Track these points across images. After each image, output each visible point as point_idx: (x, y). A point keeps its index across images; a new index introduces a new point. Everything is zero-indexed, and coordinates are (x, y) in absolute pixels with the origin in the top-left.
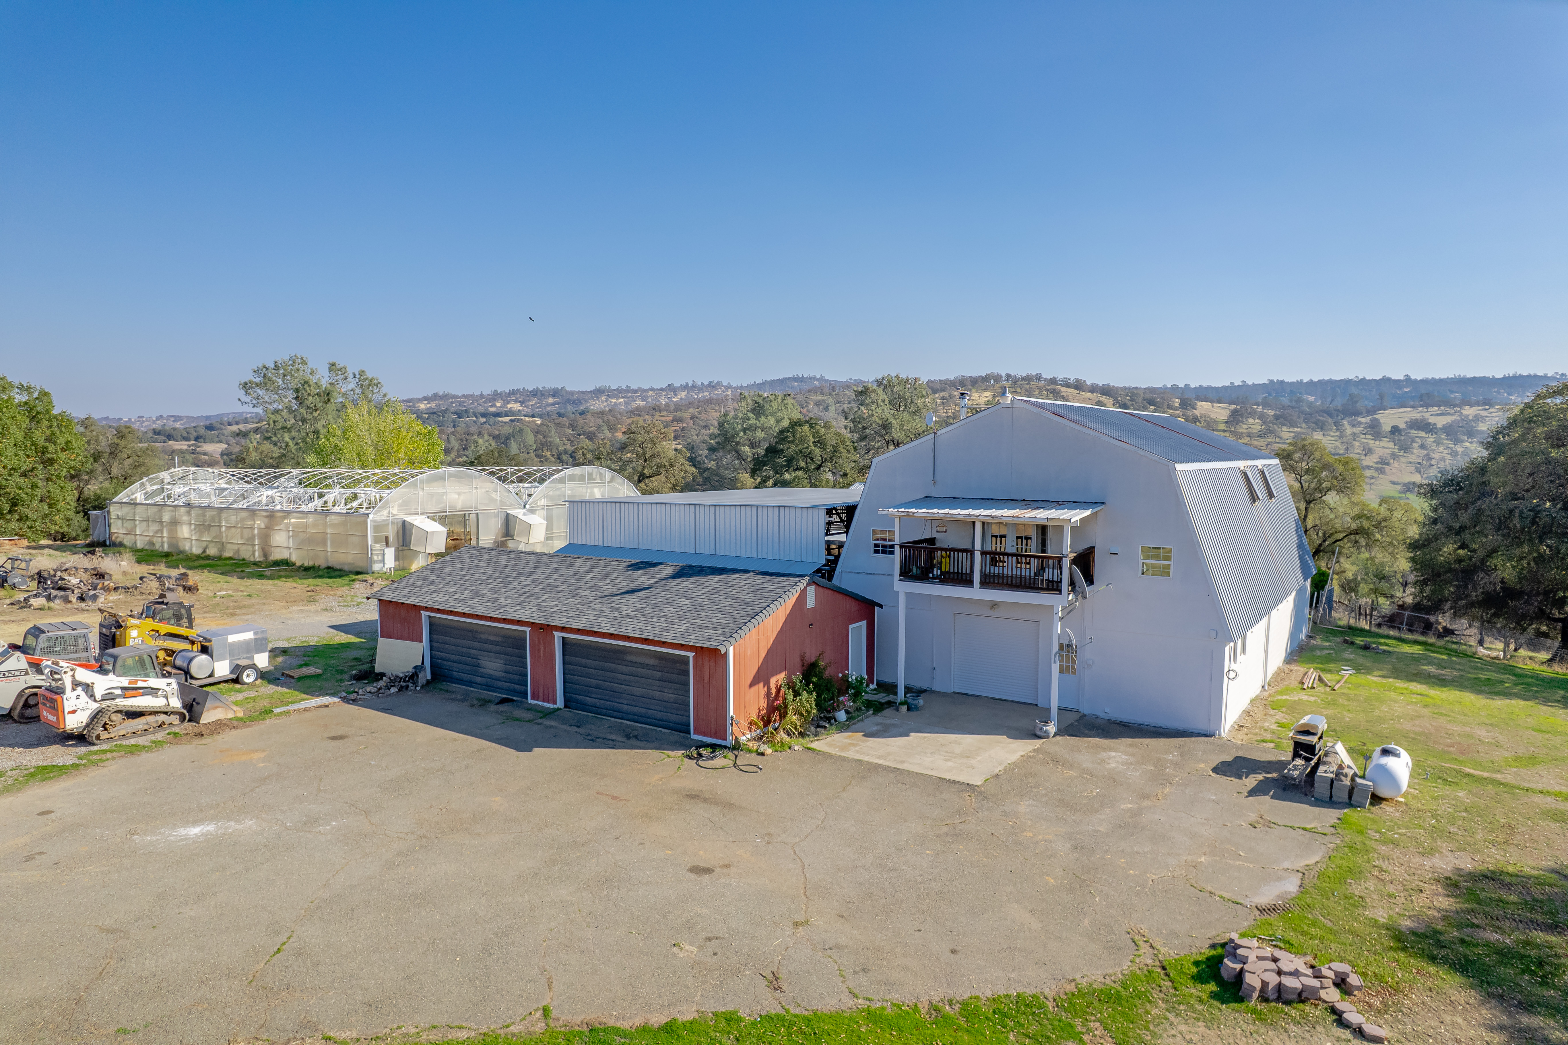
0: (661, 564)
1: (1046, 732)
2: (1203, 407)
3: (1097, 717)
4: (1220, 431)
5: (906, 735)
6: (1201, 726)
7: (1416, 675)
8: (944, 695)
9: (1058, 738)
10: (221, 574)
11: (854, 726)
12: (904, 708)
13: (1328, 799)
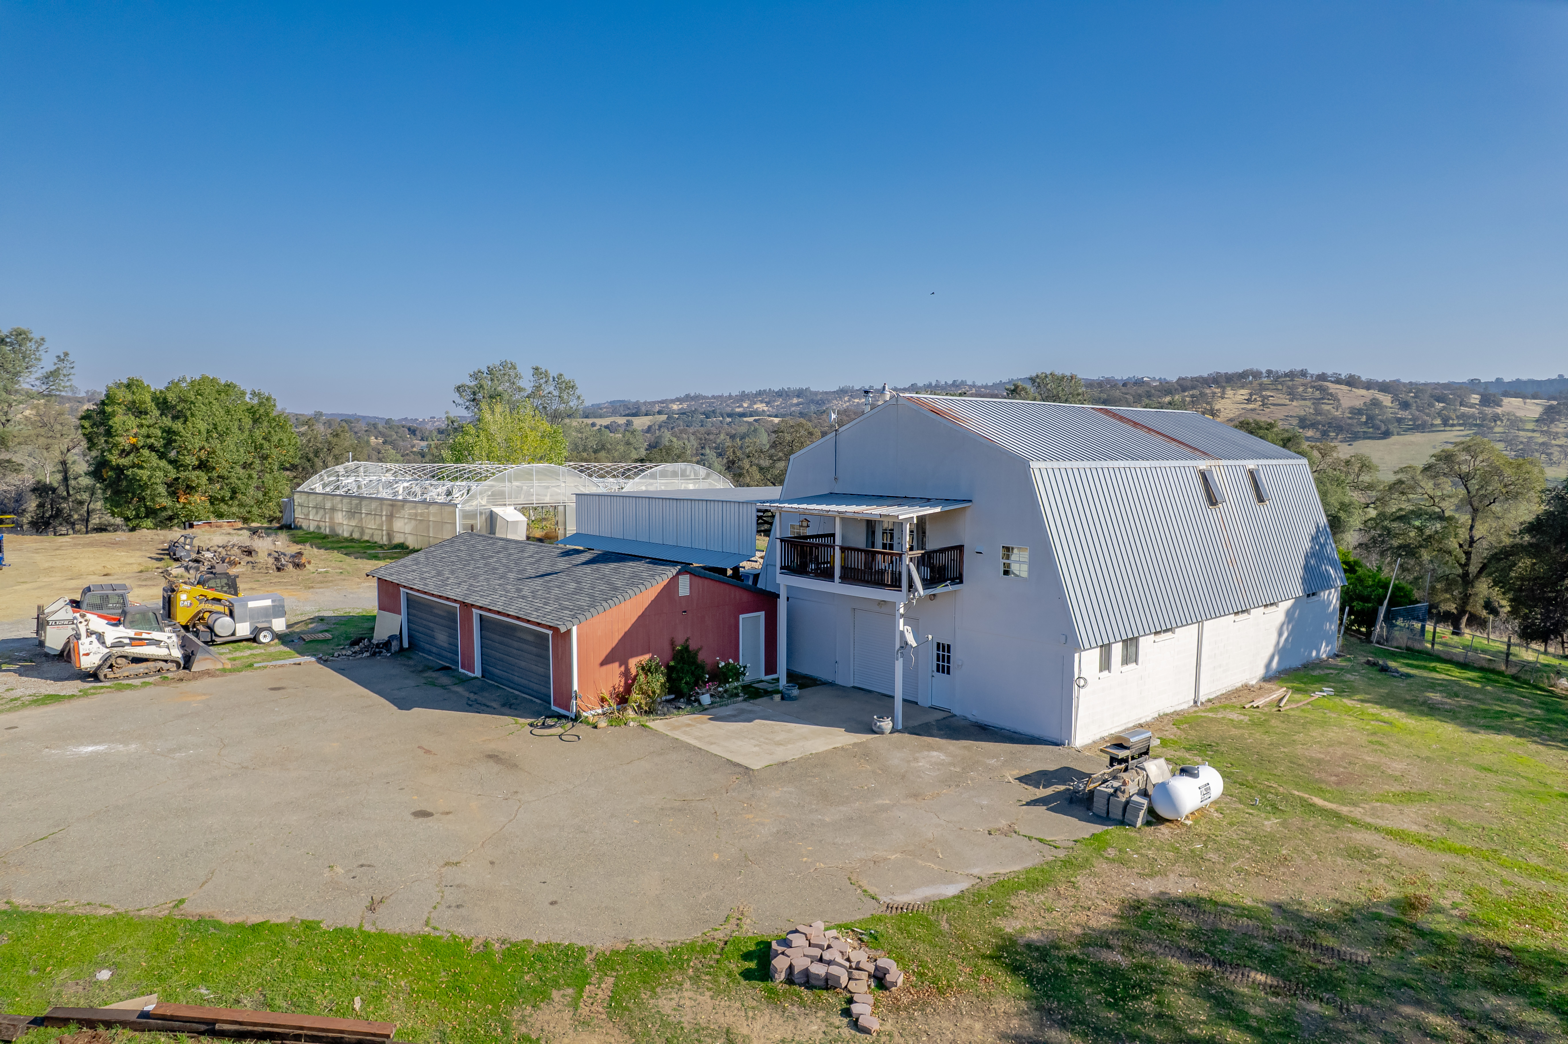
0: (585, 551)
1: (879, 727)
3: (965, 718)
5: (750, 720)
6: (1052, 735)
8: (843, 688)
9: (896, 735)
10: (346, 554)
11: (713, 710)
12: (777, 697)
13: (1105, 815)
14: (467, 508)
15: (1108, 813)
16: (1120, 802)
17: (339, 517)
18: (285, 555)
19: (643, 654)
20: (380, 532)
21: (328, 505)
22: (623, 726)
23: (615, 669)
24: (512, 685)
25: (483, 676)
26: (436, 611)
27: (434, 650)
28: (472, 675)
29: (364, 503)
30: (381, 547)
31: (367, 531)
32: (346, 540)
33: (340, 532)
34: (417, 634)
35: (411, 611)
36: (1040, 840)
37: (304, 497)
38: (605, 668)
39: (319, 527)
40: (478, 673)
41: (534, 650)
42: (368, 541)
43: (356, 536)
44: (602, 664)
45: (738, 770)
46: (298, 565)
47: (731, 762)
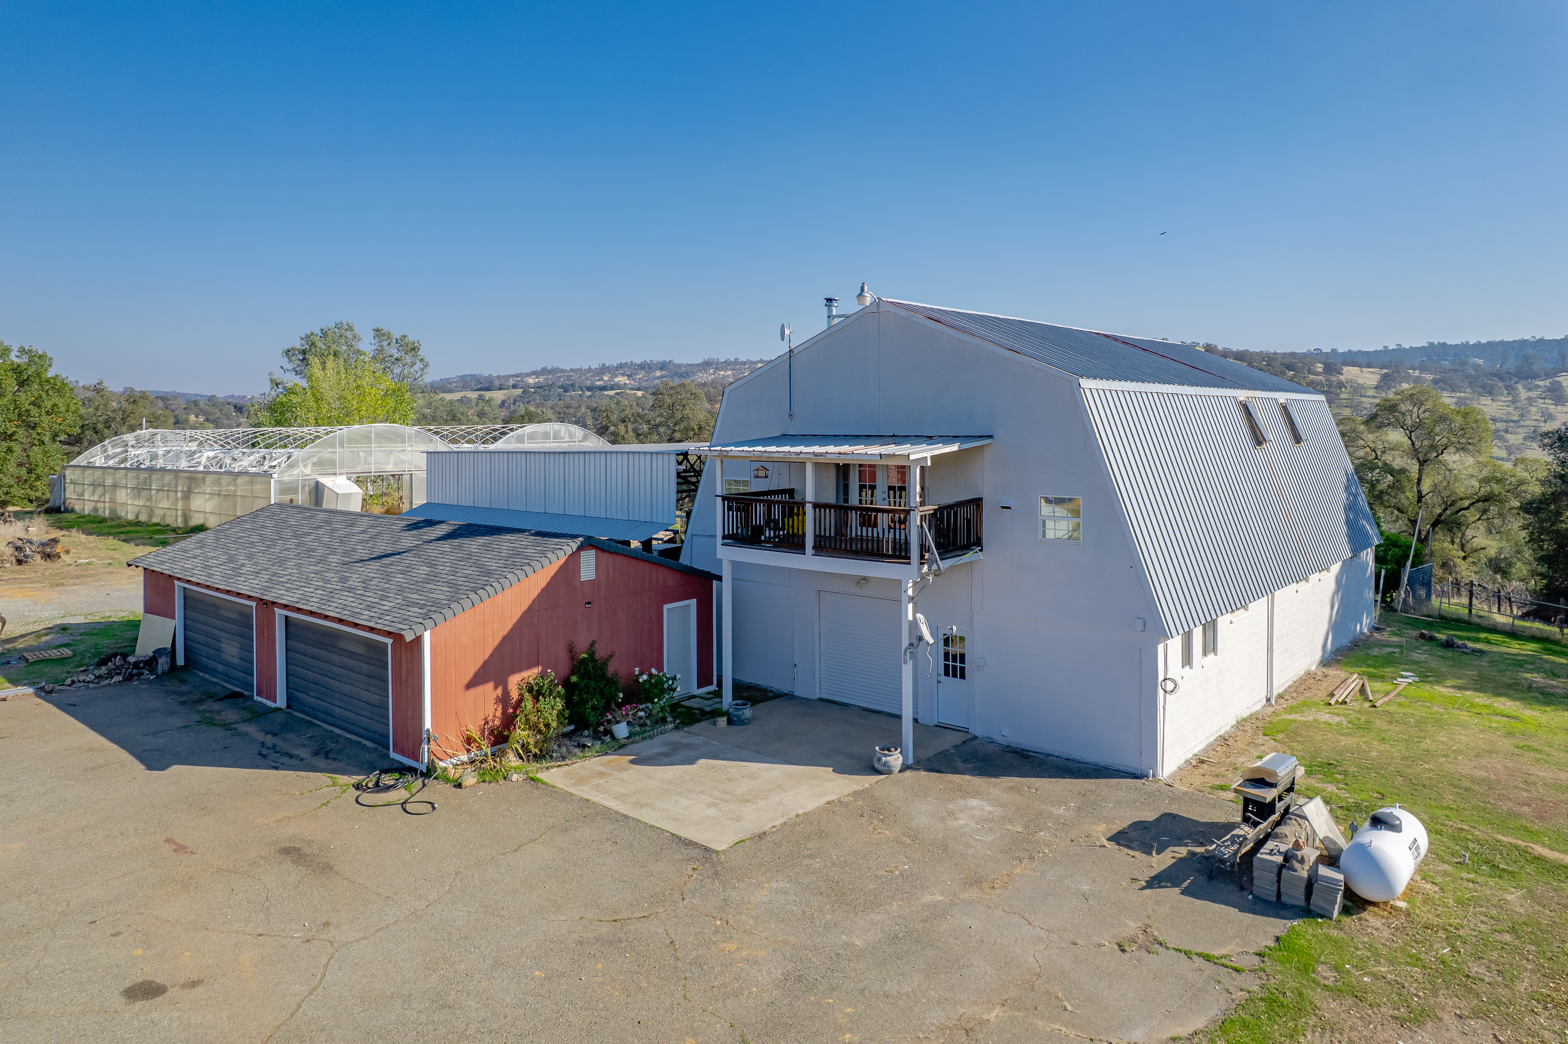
0: (442, 522)
1: (885, 764)
2: (1350, 372)
3: (992, 742)
4: (1369, 397)
5: (691, 761)
6: (1129, 762)
7: (1509, 686)
8: (805, 701)
9: (908, 774)
10: (124, 541)
11: (634, 746)
12: (722, 721)
13: (1274, 899)
14: (286, 478)
15: (1279, 895)
16: (1300, 878)
17: (122, 496)
18: (31, 543)
19: (529, 667)
20: (174, 512)
21: (109, 481)
22: (502, 781)
23: (489, 692)
24: (331, 720)
25: (288, 707)
26: (222, 612)
27: (220, 668)
28: (273, 705)
29: (154, 477)
30: (174, 530)
31: (157, 511)
32: (130, 523)
33: (123, 514)
34: (198, 646)
35: (191, 613)
36: (1207, 958)
37: (78, 472)
38: (472, 692)
39: (96, 509)
40: (281, 701)
41: (365, 667)
42: (157, 524)
43: (143, 518)
44: (469, 686)
45: (695, 852)
46: (49, 556)
47: (679, 838)
